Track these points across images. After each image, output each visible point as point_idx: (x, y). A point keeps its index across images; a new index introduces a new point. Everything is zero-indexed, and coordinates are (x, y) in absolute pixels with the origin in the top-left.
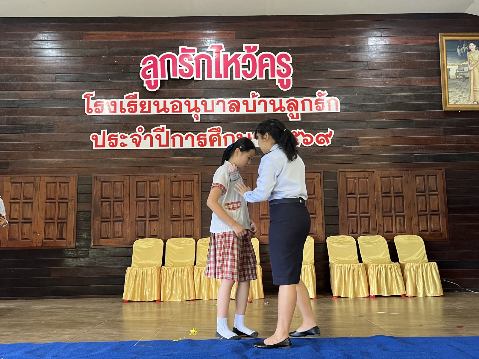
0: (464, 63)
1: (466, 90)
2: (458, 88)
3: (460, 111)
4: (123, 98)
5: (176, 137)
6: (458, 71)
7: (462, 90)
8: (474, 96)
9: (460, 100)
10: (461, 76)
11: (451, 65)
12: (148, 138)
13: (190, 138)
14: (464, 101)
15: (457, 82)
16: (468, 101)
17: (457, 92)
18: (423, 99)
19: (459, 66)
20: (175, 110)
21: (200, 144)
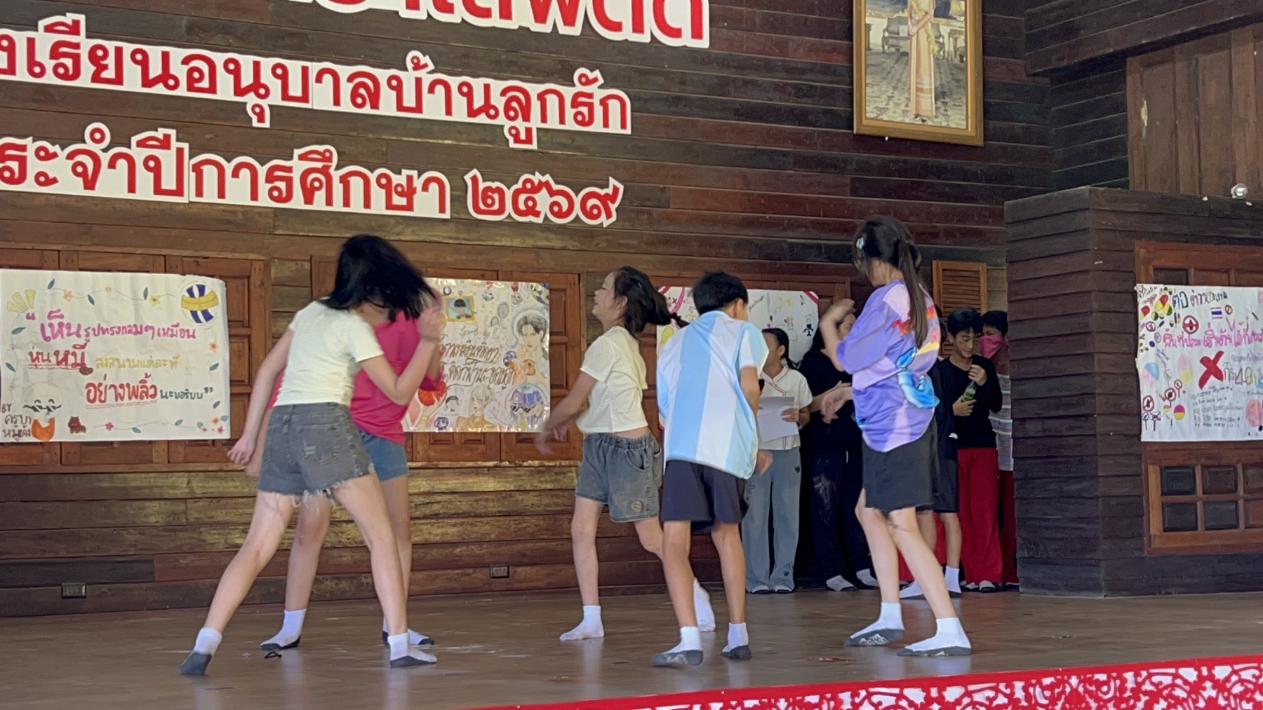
0: (900, 14)
1: (900, 84)
2: (884, 79)
3: (887, 138)
4: (36, 30)
5: (205, 168)
6: (887, 34)
7: (894, 84)
8: (918, 103)
9: (887, 109)
10: (893, 46)
11: (873, 17)
12: (122, 164)
13: (245, 173)
14: (894, 112)
15: (884, 62)
16: (905, 112)
17: (884, 89)
18: (812, 96)
19: (890, 21)
20: (197, 85)
21: (276, 193)
